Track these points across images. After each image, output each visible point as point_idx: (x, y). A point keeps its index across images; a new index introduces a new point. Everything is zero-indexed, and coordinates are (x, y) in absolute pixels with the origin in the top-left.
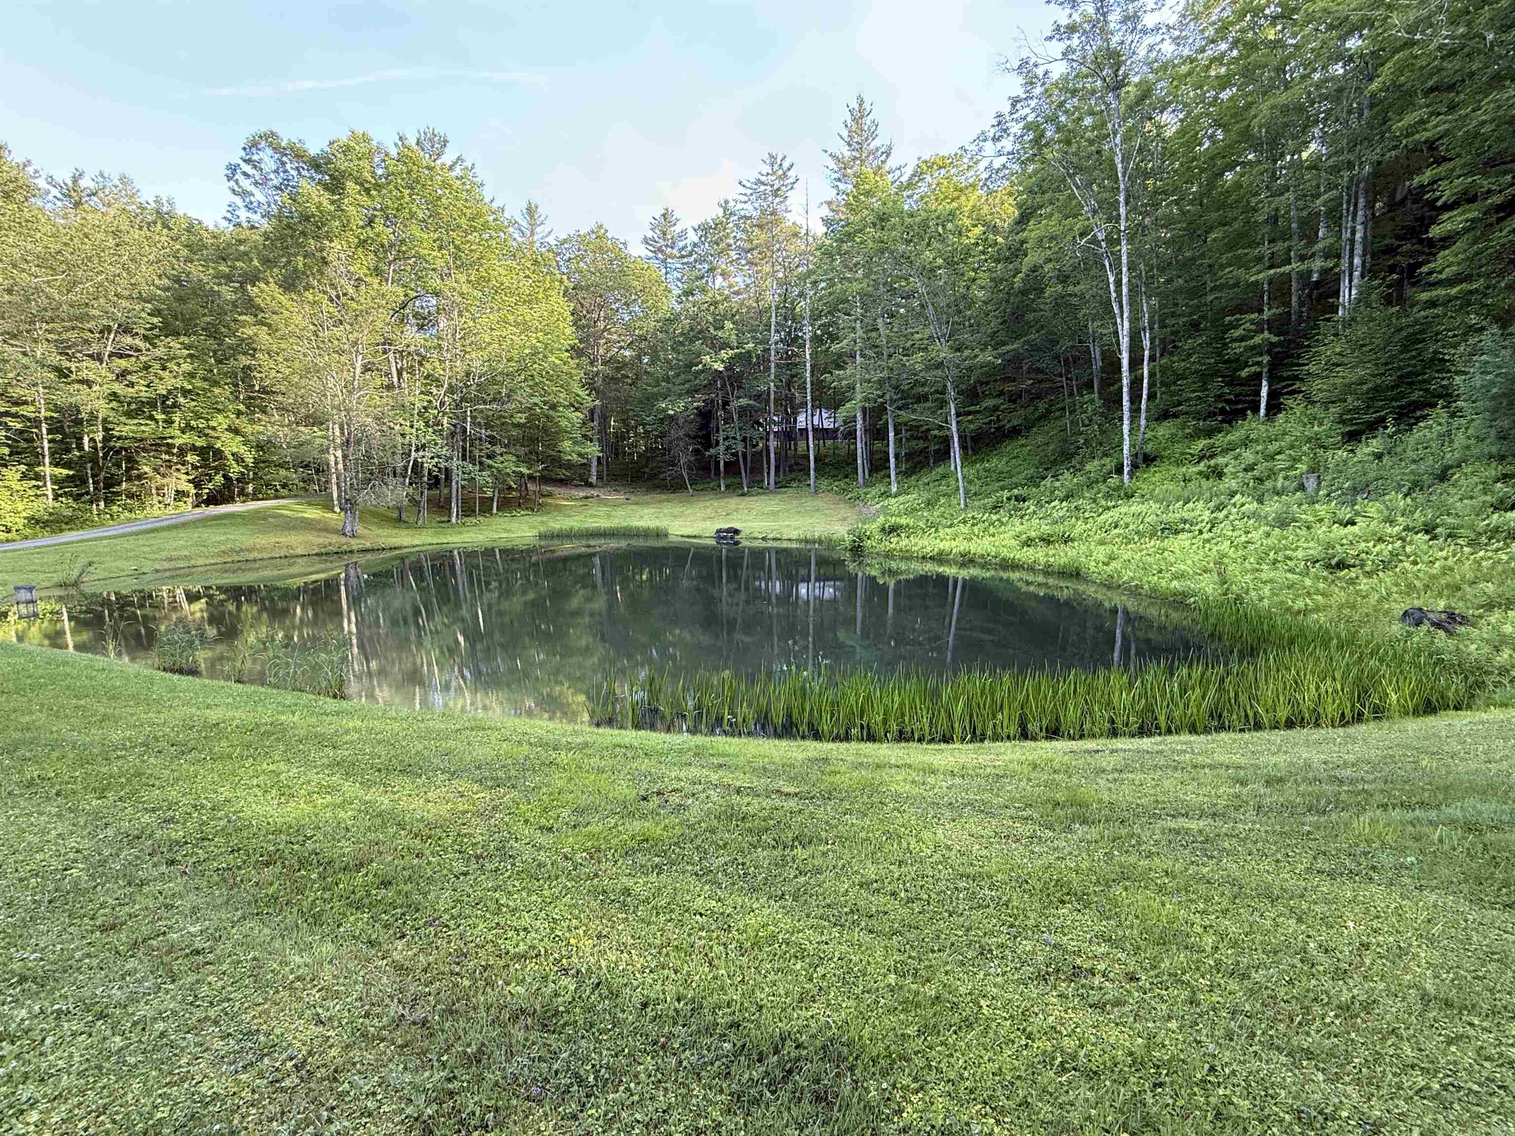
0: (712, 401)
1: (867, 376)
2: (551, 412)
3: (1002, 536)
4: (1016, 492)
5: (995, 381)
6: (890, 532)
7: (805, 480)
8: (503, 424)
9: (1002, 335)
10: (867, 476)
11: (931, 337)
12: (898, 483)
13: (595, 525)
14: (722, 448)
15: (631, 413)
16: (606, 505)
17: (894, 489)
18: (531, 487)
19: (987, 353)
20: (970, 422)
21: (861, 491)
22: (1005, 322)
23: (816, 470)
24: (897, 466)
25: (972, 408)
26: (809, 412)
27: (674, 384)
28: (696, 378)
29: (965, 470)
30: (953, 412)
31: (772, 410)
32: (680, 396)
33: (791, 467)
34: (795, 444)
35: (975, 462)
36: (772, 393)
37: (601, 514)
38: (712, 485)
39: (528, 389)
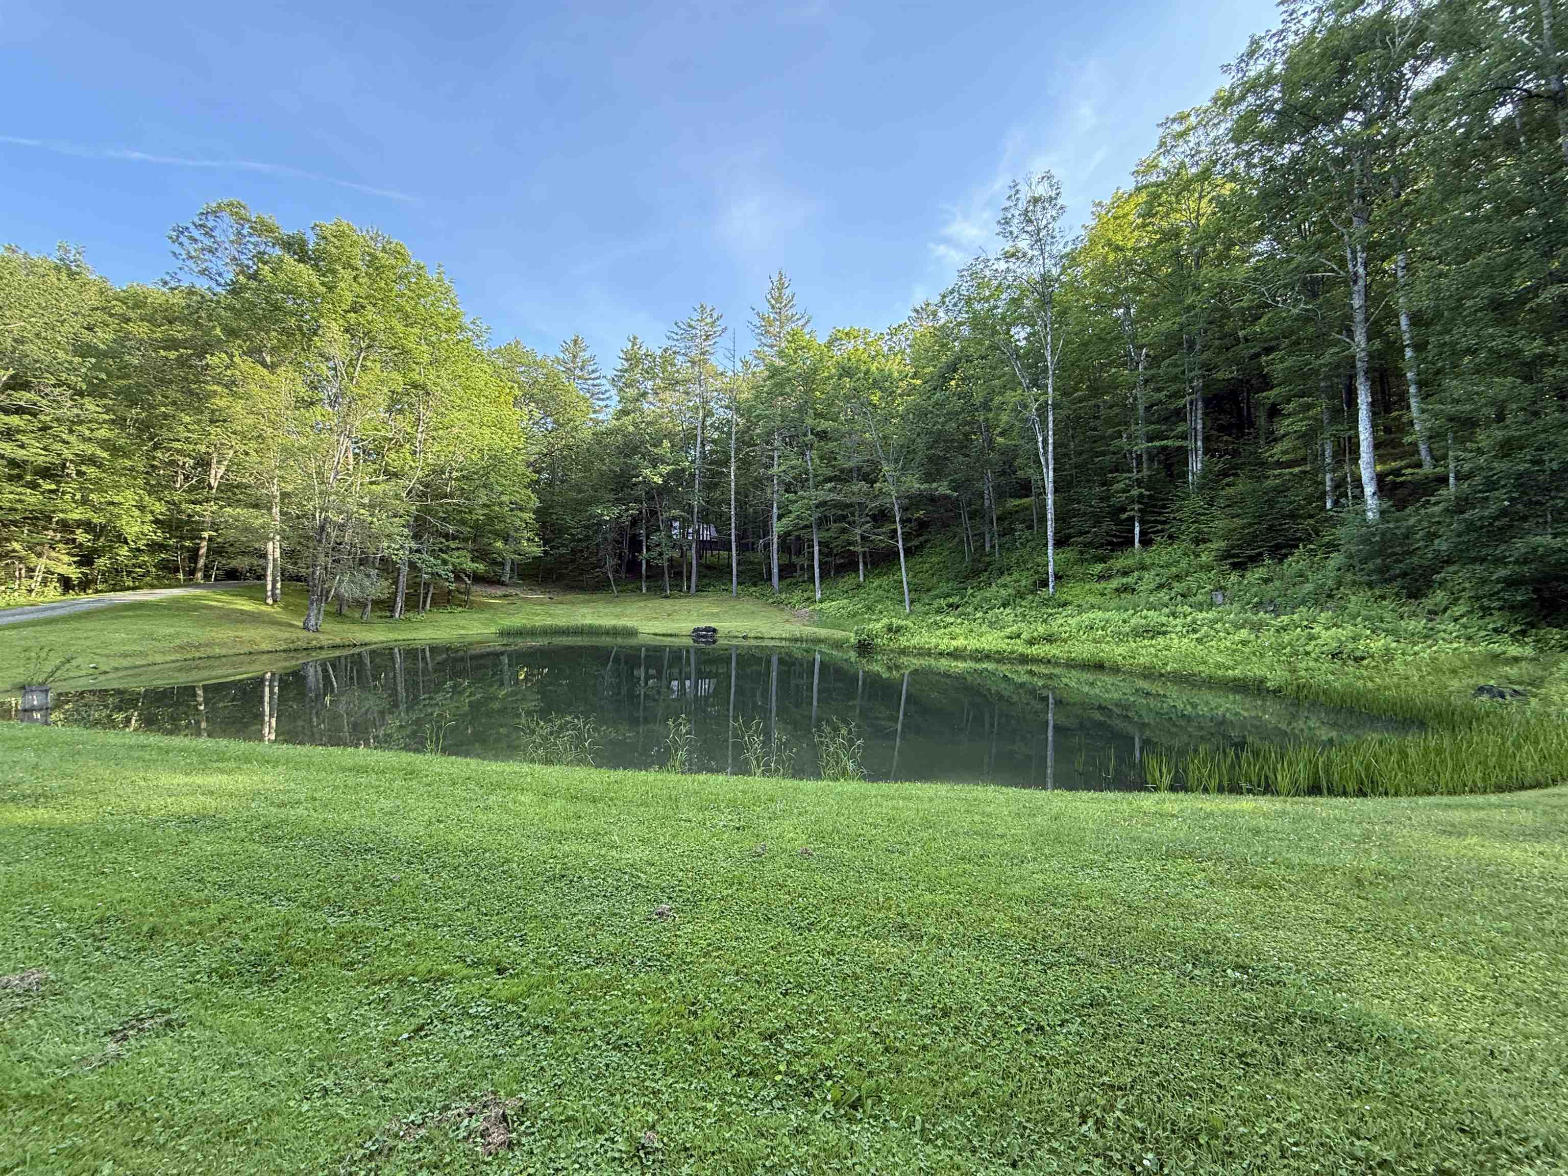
4: (950, 600)
17: (819, 595)
21: (779, 597)
31: (695, 522)
36: (696, 506)
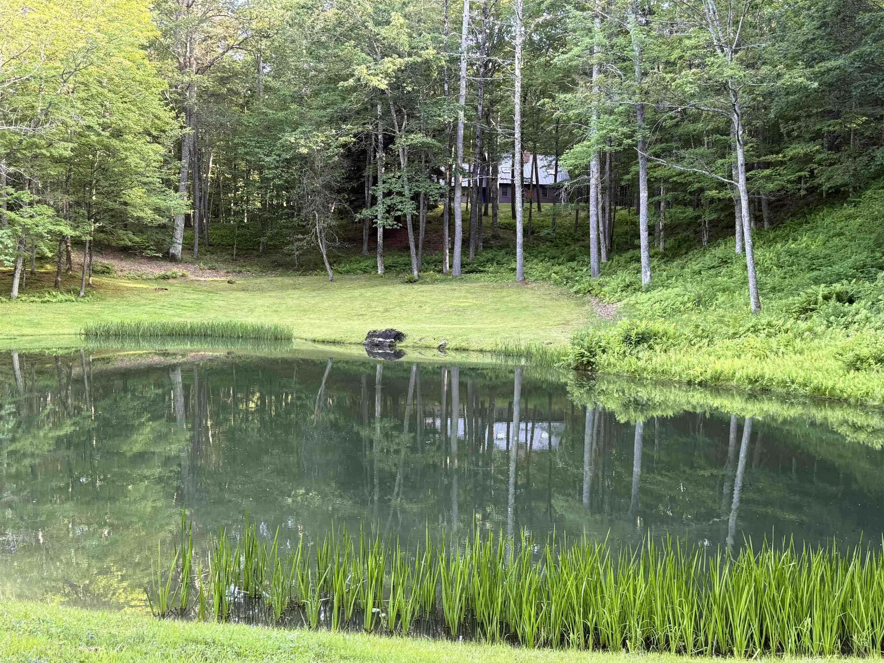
0: (368, 136)
1: (608, 103)
2: (115, 143)
3: (815, 354)
4: (838, 287)
5: (809, 116)
6: (638, 343)
7: (509, 262)
8: (36, 156)
9: (821, 47)
10: (604, 260)
11: (710, 44)
12: (653, 269)
13: (177, 320)
14: (380, 209)
15: (241, 150)
16: (195, 290)
17: (645, 278)
18: (77, 257)
19: (795, 72)
20: (768, 178)
21: (595, 281)
22: (824, 25)
23: (526, 247)
24: (651, 245)
25: (771, 158)
26: (518, 157)
27: (310, 107)
28: (344, 99)
29: (759, 252)
30: (741, 160)
31: (460, 153)
32: (318, 125)
33: (486, 241)
34: (495, 208)
35: (774, 240)
36: (461, 126)
37: (188, 303)
38: (363, 265)
39: (79, 104)
